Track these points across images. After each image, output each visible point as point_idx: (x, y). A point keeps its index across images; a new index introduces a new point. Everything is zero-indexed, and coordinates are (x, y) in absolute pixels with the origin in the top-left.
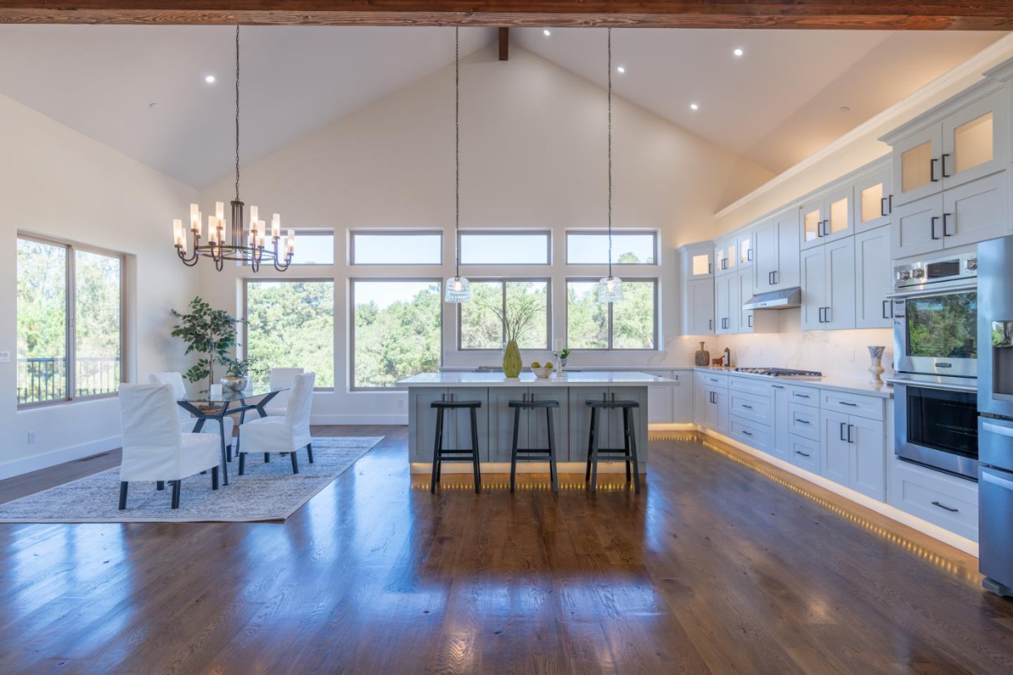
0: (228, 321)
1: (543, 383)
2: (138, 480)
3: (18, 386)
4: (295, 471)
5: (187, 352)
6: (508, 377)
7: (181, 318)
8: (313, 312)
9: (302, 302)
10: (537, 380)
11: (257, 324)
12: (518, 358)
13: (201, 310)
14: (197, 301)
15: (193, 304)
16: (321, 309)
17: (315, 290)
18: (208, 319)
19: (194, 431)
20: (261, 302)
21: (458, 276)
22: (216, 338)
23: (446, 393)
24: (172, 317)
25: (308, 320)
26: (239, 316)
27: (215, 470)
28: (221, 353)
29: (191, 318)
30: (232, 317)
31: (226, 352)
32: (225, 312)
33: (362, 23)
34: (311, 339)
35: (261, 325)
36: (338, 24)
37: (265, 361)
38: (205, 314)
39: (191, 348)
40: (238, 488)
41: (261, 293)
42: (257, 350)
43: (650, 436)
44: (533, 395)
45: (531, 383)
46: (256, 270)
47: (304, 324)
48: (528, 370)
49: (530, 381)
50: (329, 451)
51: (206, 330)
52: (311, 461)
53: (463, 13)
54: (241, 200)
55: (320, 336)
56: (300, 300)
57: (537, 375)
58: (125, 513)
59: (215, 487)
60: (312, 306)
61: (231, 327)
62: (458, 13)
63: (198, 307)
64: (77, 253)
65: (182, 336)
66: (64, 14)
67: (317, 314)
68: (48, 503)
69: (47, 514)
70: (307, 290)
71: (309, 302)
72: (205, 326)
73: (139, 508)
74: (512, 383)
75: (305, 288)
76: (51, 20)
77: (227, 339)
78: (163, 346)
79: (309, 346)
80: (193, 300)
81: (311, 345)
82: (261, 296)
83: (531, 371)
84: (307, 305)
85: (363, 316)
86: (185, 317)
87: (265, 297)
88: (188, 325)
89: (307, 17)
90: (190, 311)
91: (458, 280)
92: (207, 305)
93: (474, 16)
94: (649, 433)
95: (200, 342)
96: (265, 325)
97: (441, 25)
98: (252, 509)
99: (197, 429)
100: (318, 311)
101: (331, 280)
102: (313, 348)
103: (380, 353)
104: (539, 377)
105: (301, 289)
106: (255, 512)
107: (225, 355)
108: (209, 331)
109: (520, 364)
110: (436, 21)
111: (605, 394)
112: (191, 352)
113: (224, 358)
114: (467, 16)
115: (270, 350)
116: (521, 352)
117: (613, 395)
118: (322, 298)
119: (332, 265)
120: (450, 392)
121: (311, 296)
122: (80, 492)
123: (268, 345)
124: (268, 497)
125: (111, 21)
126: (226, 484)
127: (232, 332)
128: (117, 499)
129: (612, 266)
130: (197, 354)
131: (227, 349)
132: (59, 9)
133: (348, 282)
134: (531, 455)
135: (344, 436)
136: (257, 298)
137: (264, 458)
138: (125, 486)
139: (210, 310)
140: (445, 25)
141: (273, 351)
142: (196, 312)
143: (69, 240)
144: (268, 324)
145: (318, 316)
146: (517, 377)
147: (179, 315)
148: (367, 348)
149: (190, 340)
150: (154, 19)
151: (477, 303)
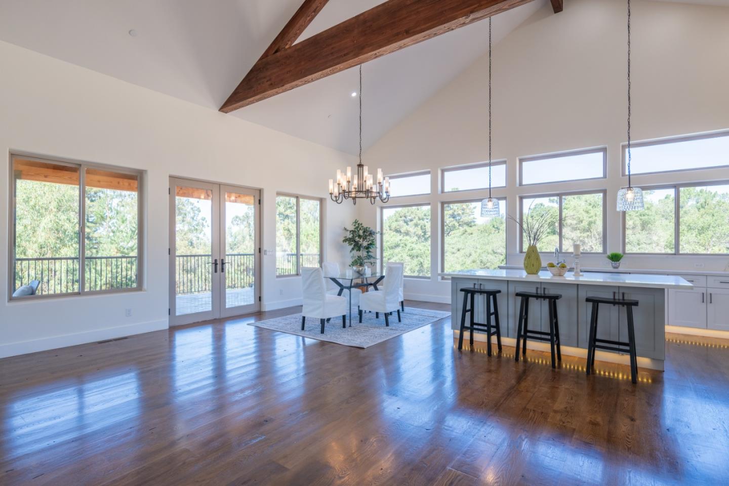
0: (371, 233)
1: (558, 280)
2: (310, 316)
3: (277, 267)
4: (387, 325)
5: (351, 251)
6: (529, 274)
7: (349, 232)
8: (457, 224)
9: (449, 218)
10: (552, 277)
11: (420, 234)
12: (538, 259)
13: (358, 227)
14: (356, 222)
15: (354, 224)
16: (462, 222)
17: (458, 209)
18: (361, 232)
19: (338, 295)
20: (423, 219)
21: (490, 198)
22: (365, 244)
23: (476, 282)
24: (344, 231)
25: (453, 230)
26: (378, 229)
27: (344, 317)
28: (368, 252)
29: (353, 232)
30: (374, 230)
31: (370, 252)
32: (369, 228)
33: (405, 46)
34: (453, 244)
35: (423, 234)
36: (393, 52)
37: (419, 258)
38: (360, 229)
39: (353, 249)
40: (355, 329)
41: (422, 212)
42: (414, 251)
43: (667, 337)
44: (544, 289)
45: (549, 279)
46: (373, 203)
47: (450, 233)
48: (545, 269)
49: (547, 278)
50: (414, 317)
51: (360, 239)
52: (400, 321)
53: (464, 17)
54: (362, 164)
55: (459, 241)
56: (448, 216)
57: (552, 274)
58: (303, 332)
59: (344, 326)
60: (456, 220)
61: (372, 237)
62: (461, 19)
63: (357, 225)
64: (301, 200)
65: (347, 242)
66: (281, 89)
67: (460, 225)
68: (280, 322)
69: (277, 327)
70: (452, 209)
71: (454, 218)
72: (360, 236)
73: (309, 331)
74: (532, 278)
75: (452, 207)
76: (277, 93)
77: (371, 244)
78: (339, 248)
79: (452, 249)
80: (354, 221)
81: (453, 248)
82: (423, 215)
83: (547, 270)
84: (453, 219)
85: (496, 227)
86: (350, 231)
87: (425, 215)
88: (351, 236)
89: (376, 54)
90: (352, 228)
91: (491, 201)
92: (361, 224)
93: (472, 16)
94: (666, 334)
95: (358, 247)
96: (425, 234)
97: (453, 29)
98: (354, 340)
99: (340, 294)
100: (460, 223)
101: (429, 204)
102: (454, 250)
103: (502, 255)
104: (554, 275)
105: (449, 208)
106: (354, 342)
107: (370, 254)
108: (361, 240)
109: (540, 264)
110: (448, 29)
111: (614, 293)
112: (353, 252)
113: (369, 256)
114: (467, 18)
115: (422, 251)
116: (540, 254)
117: (623, 294)
118: (463, 214)
119: (429, 194)
120: (479, 283)
121: (456, 213)
122: (293, 320)
123: (421, 248)
124: (364, 336)
125: (297, 86)
126: (350, 326)
127: (373, 240)
128: (300, 325)
129: (631, 177)
130: (356, 253)
131: (370, 250)
132: (279, 87)
133: (439, 205)
134: (539, 336)
135: (430, 309)
136: (420, 216)
137: (375, 316)
138: (304, 318)
139: (362, 227)
140: (455, 29)
141: (424, 252)
142: (356, 228)
143: (297, 194)
144: (427, 233)
145: (460, 227)
146: (537, 274)
147: (348, 230)
148: (493, 251)
149: (351, 244)
150: (312, 79)
151: (587, 212)
